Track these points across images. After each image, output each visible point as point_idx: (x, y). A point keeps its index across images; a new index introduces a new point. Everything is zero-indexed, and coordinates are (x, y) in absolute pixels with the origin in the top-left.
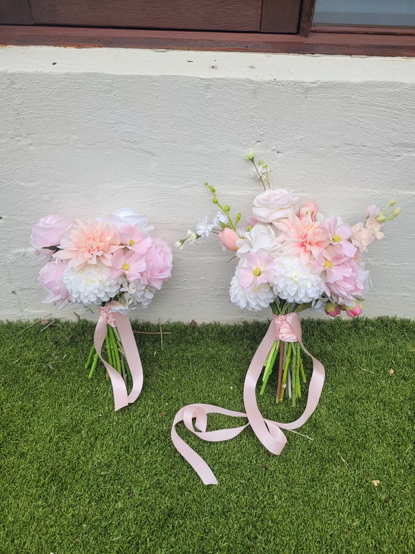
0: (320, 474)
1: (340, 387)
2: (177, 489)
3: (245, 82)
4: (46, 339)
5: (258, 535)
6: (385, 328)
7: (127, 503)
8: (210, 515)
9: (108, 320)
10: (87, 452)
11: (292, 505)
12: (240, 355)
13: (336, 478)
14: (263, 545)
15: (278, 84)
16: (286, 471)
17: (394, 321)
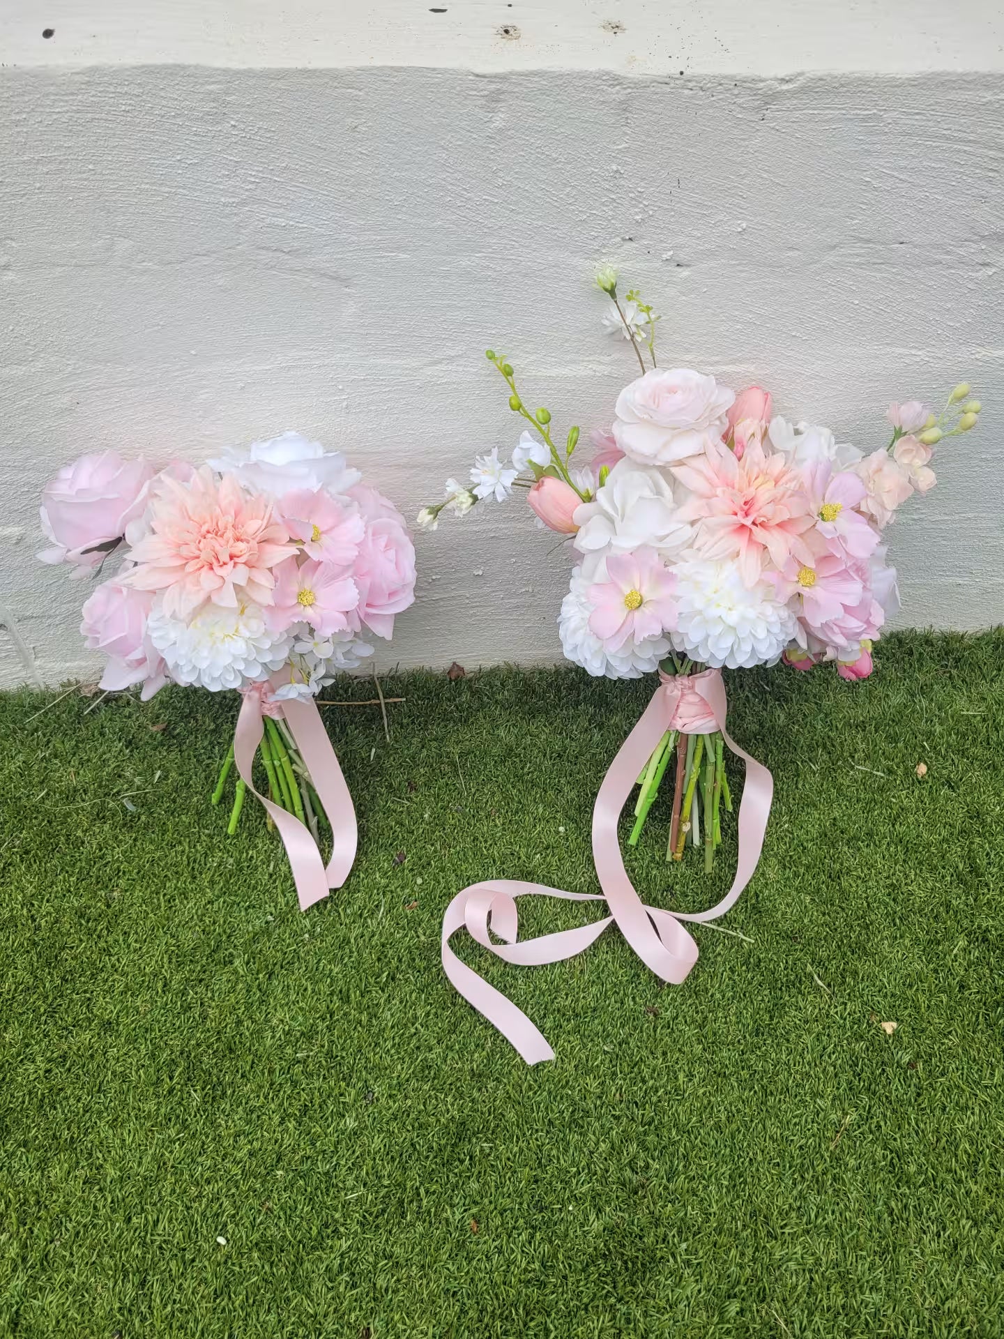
0: (771, 1018)
1: (808, 813)
2: (468, 1078)
3: (598, 82)
4: (102, 734)
5: (651, 1161)
6: (906, 659)
7: (363, 1117)
8: (547, 1128)
9: (265, 705)
10: (255, 1008)
11: (717, 1091)
12: (574, 744)
13: (806, 1022)
14: (664, 1181)
15: (691, 85)
16: (699, 1017)
17: (927, 641)
